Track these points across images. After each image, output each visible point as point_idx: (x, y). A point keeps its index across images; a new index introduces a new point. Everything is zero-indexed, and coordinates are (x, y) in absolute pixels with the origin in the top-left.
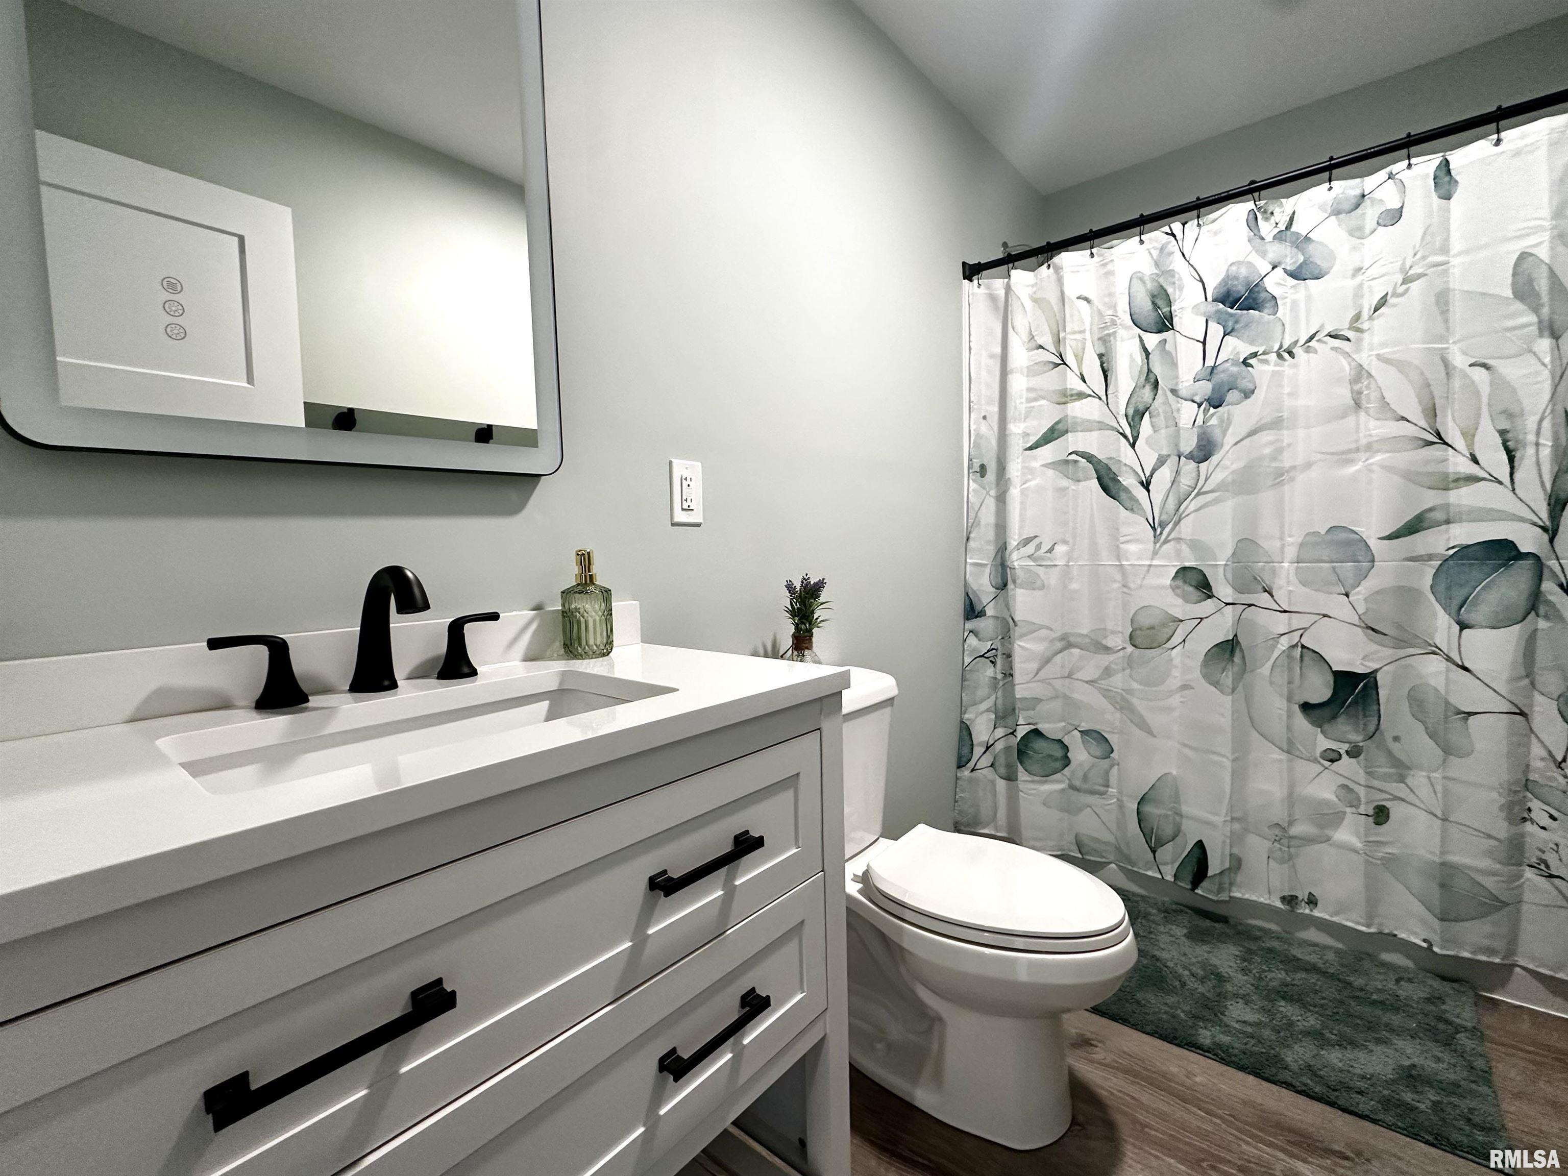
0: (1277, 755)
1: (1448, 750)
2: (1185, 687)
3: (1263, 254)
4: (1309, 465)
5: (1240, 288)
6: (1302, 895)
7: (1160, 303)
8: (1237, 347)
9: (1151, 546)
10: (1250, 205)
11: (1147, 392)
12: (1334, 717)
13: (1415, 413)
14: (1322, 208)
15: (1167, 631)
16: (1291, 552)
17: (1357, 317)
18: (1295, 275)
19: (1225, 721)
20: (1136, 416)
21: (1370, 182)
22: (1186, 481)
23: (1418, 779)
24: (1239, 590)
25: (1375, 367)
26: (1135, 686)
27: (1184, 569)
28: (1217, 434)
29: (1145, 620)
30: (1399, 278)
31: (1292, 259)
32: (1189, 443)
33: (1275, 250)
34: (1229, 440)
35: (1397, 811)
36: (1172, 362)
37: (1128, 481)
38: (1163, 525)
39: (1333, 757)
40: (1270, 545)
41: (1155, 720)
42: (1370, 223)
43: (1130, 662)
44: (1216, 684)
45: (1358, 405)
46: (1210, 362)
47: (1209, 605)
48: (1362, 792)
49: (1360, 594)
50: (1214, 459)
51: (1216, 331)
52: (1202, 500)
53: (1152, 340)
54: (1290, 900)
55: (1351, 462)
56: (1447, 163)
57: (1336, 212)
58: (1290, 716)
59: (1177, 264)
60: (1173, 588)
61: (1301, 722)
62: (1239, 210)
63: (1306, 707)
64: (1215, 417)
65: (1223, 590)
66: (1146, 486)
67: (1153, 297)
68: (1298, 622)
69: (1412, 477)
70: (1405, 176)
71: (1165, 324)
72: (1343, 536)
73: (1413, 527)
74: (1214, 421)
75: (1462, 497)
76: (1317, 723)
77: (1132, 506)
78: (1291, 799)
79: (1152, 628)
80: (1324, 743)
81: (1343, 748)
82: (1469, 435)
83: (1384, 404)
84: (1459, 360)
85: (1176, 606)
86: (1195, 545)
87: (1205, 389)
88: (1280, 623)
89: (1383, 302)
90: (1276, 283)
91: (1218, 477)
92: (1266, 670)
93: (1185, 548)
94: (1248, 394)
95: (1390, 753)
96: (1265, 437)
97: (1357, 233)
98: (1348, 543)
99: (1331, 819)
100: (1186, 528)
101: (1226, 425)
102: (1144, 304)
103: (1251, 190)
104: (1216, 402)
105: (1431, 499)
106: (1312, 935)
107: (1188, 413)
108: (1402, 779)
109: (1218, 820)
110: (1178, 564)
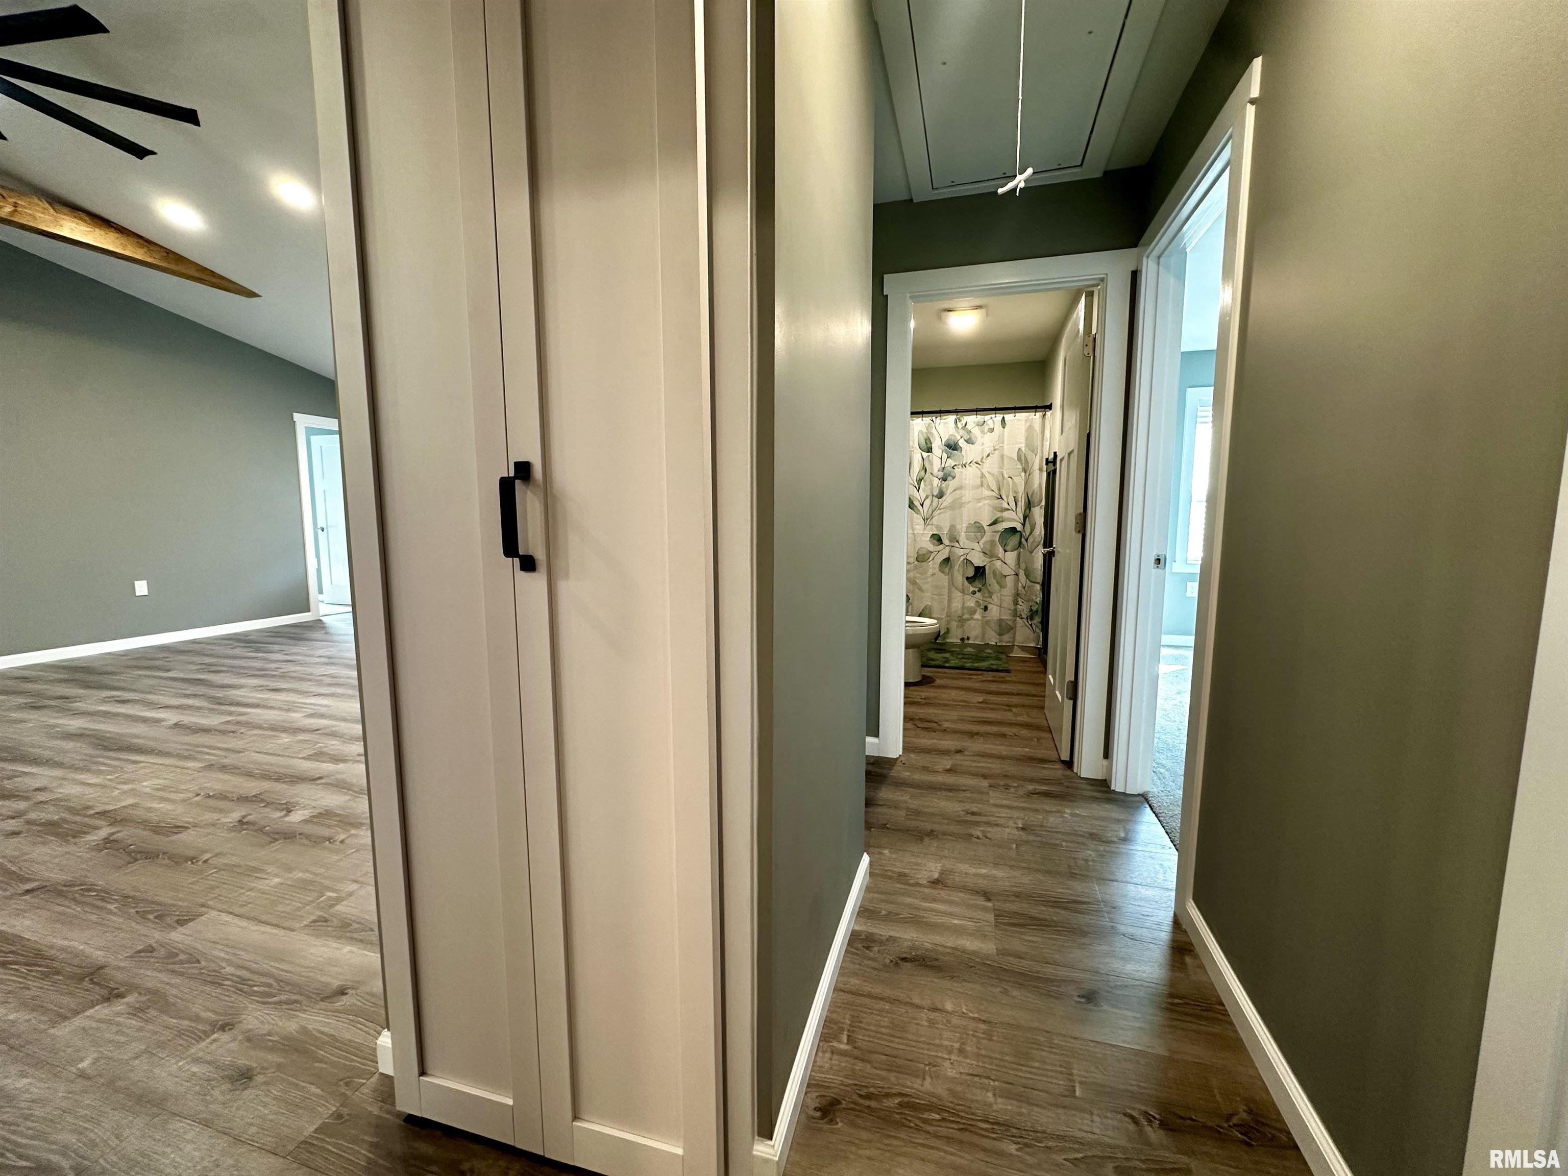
0: (960, 594)
1: (1001, 587)
2: (933, 574)
3: (959, 433)
4: (969, 502)
5: (952, 443)
6: (966, 637)
7: (928, 443)
8: (951, 462)
9: (923, 527)
10: (955, 417)
11: (923, 472)
12: (974, 581)
13: (995, 488)
14: (974, 422)
15: (927, 557)
16: (964, 529)
17: (982, 458)
18: (966, 441)
19: (946, 584)
20: (920, 481)
21: (987, 418)
22: (935, 504)
23: (994, 597)
24: (951, 541)
25: (987, 475)
26: (917, 575)
27: (933, 535)
28: (944, 490)
29: (921, 552)
30: (993, 449)
31: (966, 437)
32: (936, 493)
33: (962, 432)
34: (948, 492)
35: (990, 607)
36: (931, 463)
37: (917, 503)
38: (927, 519)
39: (974, 593)
40: (958, 527)
41: (924, 587)
42: (986, 431)
43: (916, 567)
44: (943, 572)
45: (982, 485)
46: (943, 466)
47: (942, 546)
48: (981, 602)
49: (982, 542)
50: (944, 498)
51: (945, 456)
52: (938, 512)
53: (925, 455)
54: (962, 639)
55: (979, 502)
56: (1004, 418)
57: (978, 425)
58: (963, 581)
59: (934, 431)
60: (930, 541)
61: (966, 583)
62: (952, 418)
63: (968, 578)
64: (944, 484)
65: (946, 541)
66: (922, 505)
67: (926, 440)
68: (966, 551)
69: (995, 508)
70: (994, 419)
71: (929, 450)
72: (978, 524)
73: (995, 523)
74: (944, 485)
75: (1006, 514)
76: (970, 583)
77: (918, 512)
78: (963, 608)
79: (923, 555)
80: (972, 589)
81: (977, 589)
82: (1007, 497)
83: (988, 486)
84: (1006, 476)
85: (931, 547)
86: (939, 527)
87: (941, 474)
88: (961, 552)
89: (988, 455)
90: (962, 443)
91: (945, 504)
92: (956, 567)
93: (934, 527)
94: (954, 478)
95: (988, 590)
96: (958, 492)
97: (983, 432)
98: (979, 527)
99: (973, 612)
100: (934, 521)
101: (947, 487)
102: (923, 442)
103: (956, 412)
104: (944, 479)
105: (999, 514)
106: (969, 649)
107: (936, 481)
108: (991, 597)
109: (943, 616)
110: (931, 533)
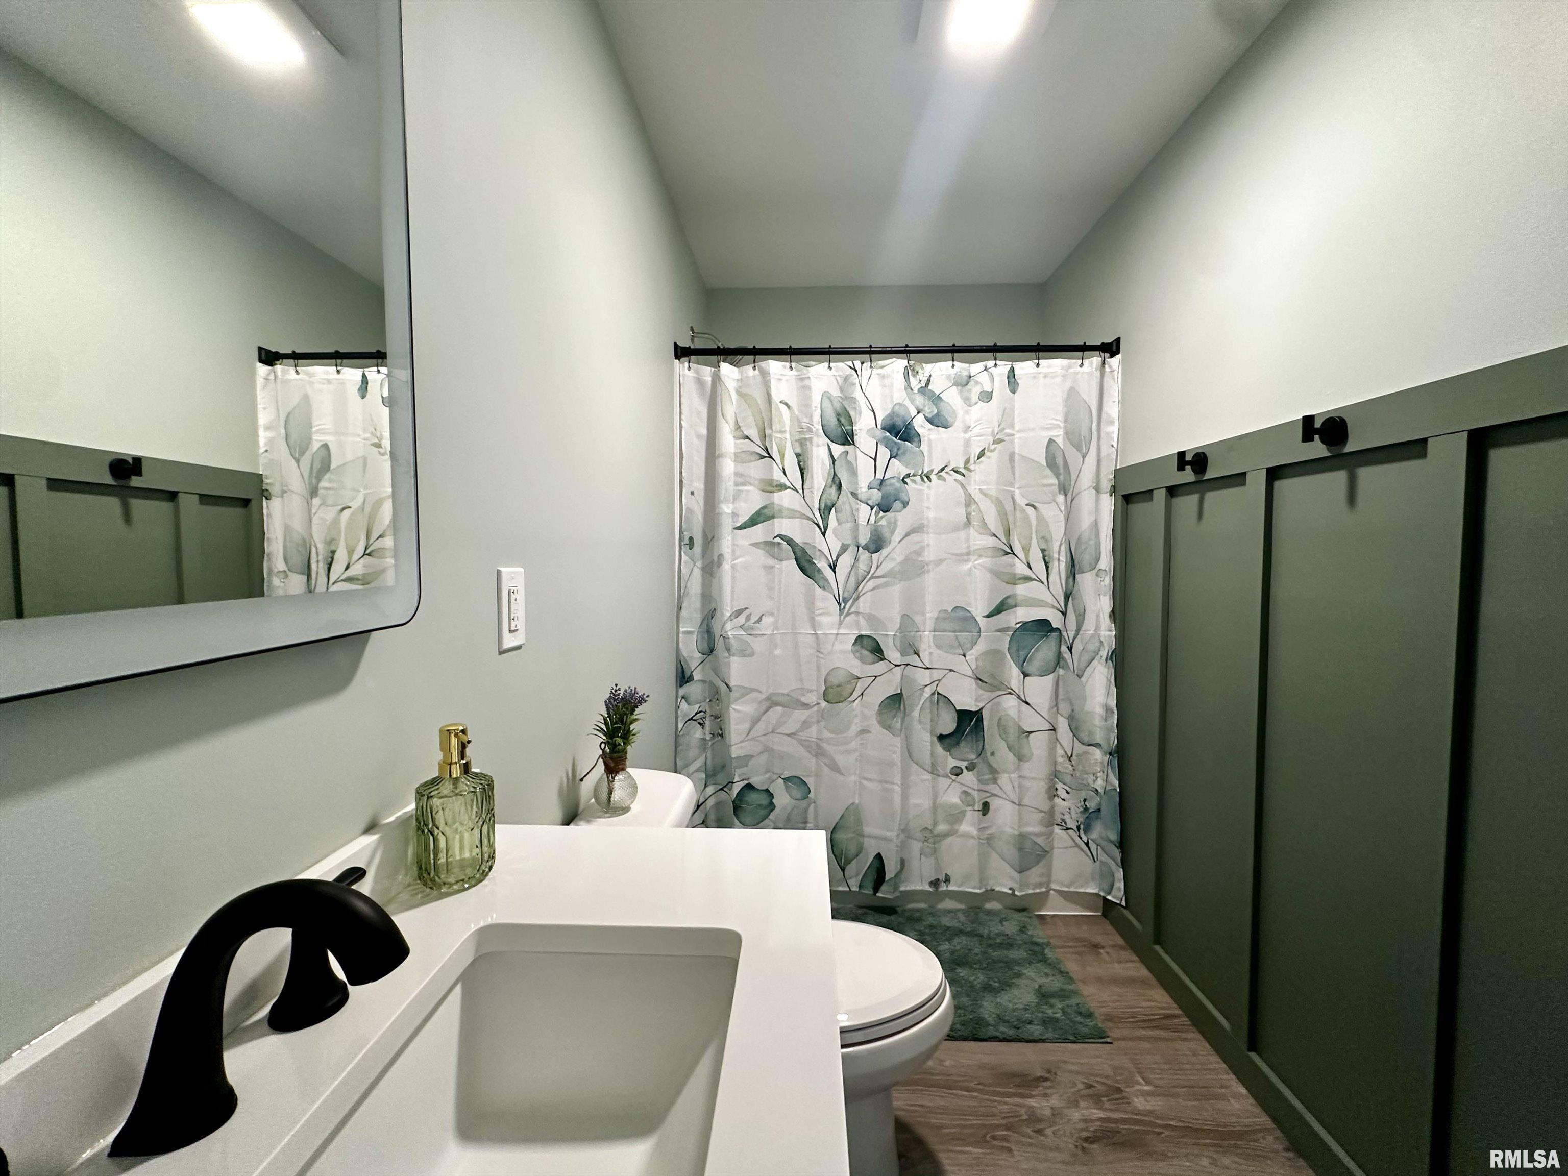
0: (928, 776)
1: (1021, 758)
2: (864, 731)
3: (912, 401)
4: (941, 561)
5: (899, 423)
6: (942, 877)
7: (843, 420)
8: (898, 468)
9: (836, 618)
10: (904, 363)
11: (833, 491)
12: (958, 743)
13: (998, 529)
14: (948, 377)
15: (848, 689)
16: (930, 625)
17: (967, 462)
18: (930, 421)
19: (897, 758)
20: (826, 510)
21: (976, 368)
22: (862, 566)
23: (1004, 779)
24: (903, 654)
25: (977, 496)
26: (827, 734)
27: (860, 638)
28: (886, 533)
29: (834, 680)
30: (991, 439)
31: (930, 410)
32: (864, 539)
33: (920, 400)
34: (897, 537)
35: (994, 803)
36: (853, 472)
37: (822, 565)
38: (845, 601)
39: (957, 772)
40: (918, 619)
41: (841, 760)
42: (974, 397)
43: (822, 715)
44: (889, 728)
45: (969, 522)
46: (879, 476)
47: (881, 666)
48: (975, 794)
49: (972, 655)
50: (884, 552)
51: (884, 453)
52: (871, 584)
53: (837, 449)
54: (935, 883)
55: (967, 561)
56: (1012, 370)
57: (956, 384)
58: (932, 743)
59: (858, 394)
60: (854, 652)
61: (939, 749)
62: (898, 364)
63: (941, 738)
64: (884, 520)
65: (893, 654)
66: (833, 568)
67: (838, 415)
68: (936, 675)
69: (996, 574)
70: (993, 370)
71: (847, 438)
72: (960, 613)
73: (1000, 609)
74: (883, 522)
75: (1021, 590)
76: (947, 749)
77: (824, 584)
78: (935, 808)
79: (839, 686)
80: (952, 763)
81: (963, 765)
82: (1026, 550)
83: (984, 524)
84: (1021, 501)
85: (855, 666)
86: (872, 619)
87: (876, 495)
88: (924, 677)
89: (981, 455)
90: (920, 424)
91: (886, 567)
92: (916, 714)
93: (863, 622)
94: (905, 504)
95: (990, 766)
96: (914, 537)
97: (967, 401)
98: (965, 619)
99: (956, 817)
100: (864, 604)
101: (893, 525)
102: (832, 421)
103: (906, 351)
104: (884, 507)
105: (1008, 590)
106: (948, 904)
107: (864, 512)
108: (995, 781)
109: (892, 835)
110: (856, 633)
